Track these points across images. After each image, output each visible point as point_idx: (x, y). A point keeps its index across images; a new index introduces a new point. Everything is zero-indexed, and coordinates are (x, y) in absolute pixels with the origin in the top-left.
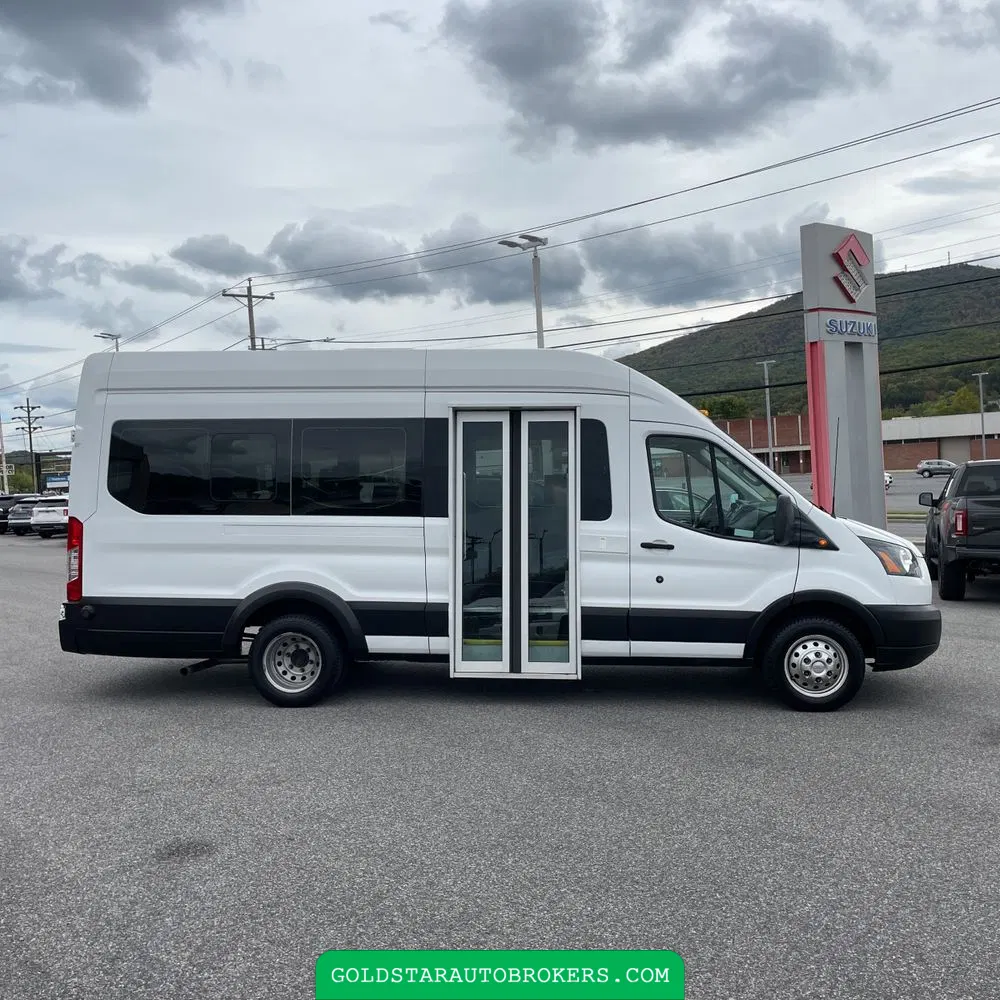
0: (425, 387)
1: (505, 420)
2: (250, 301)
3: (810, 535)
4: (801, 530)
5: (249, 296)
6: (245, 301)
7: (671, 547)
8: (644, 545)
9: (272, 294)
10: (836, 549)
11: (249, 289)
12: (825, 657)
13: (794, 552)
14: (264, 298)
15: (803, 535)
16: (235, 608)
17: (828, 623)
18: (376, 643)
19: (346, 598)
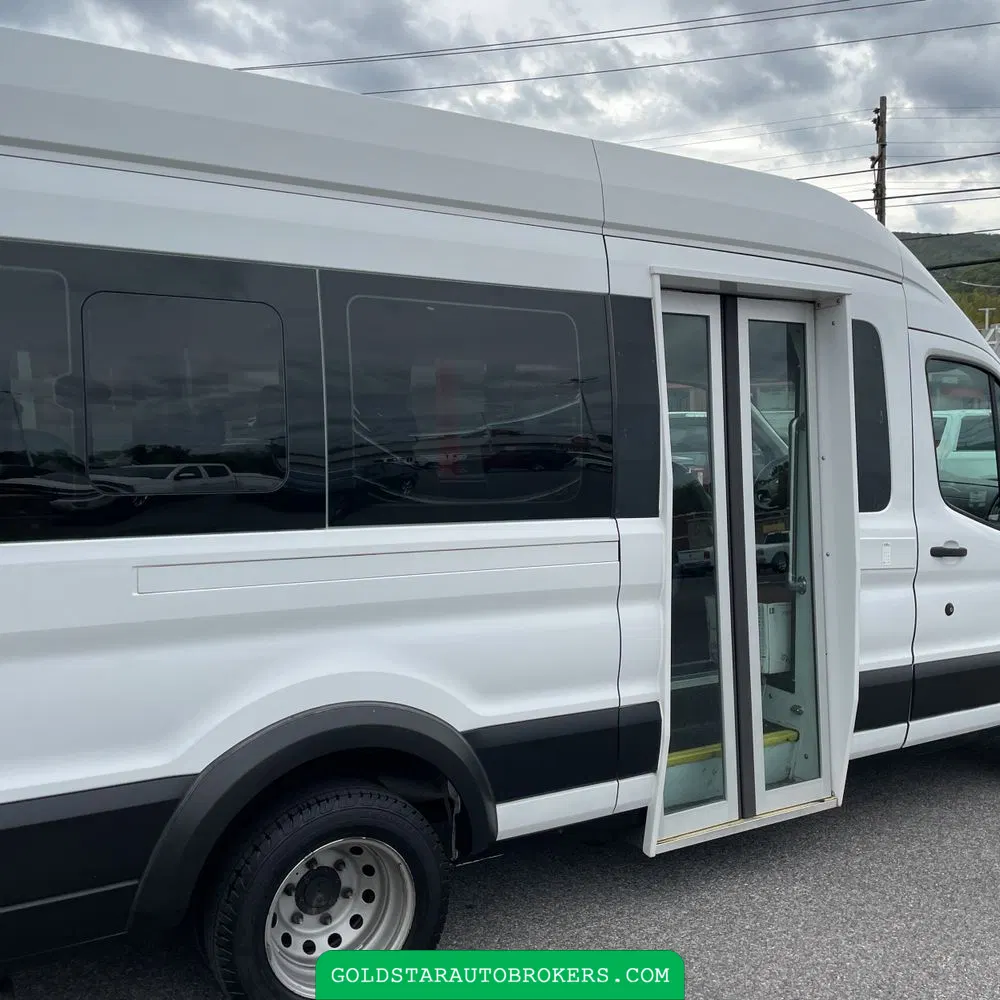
0: (603, 224)
1: (713, 311)
7: (964, 552)
8: (934, 552)
16: (175, 803)
18: (517, 817)
19: (461, 726)
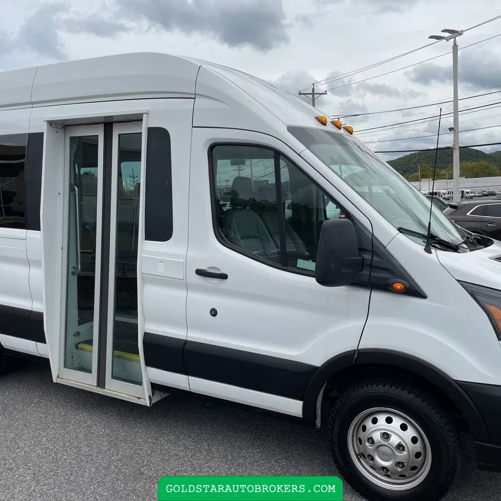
0: (32, 103)
1: (100, 133)
2: (313, 96)
3: (384, 275)
4: (372, 267)
5: (313, 94)
6: (311, 96)
7: (224, 277)
8: (200, 272)
9: (326, 92)
10: (421, 295)
11: (313, 90)
12: (394, 440)
13: (363, 294)
14: (321, 94)
15: (373, 274)
17: (405, 395)
